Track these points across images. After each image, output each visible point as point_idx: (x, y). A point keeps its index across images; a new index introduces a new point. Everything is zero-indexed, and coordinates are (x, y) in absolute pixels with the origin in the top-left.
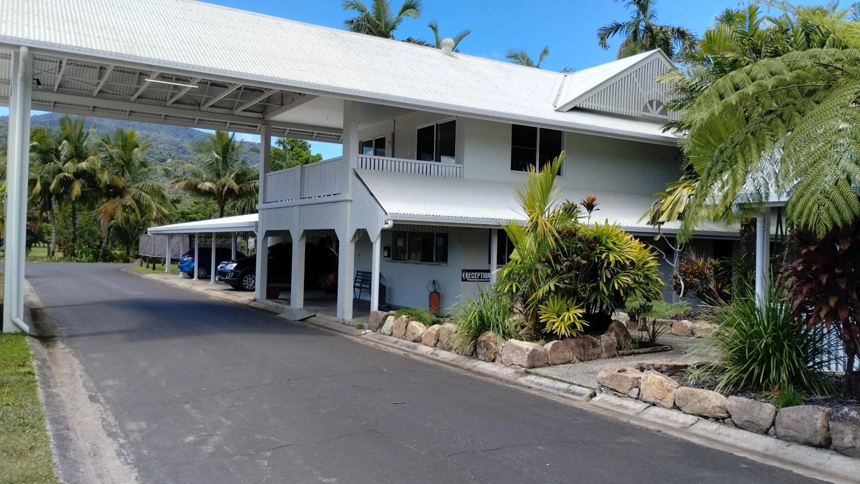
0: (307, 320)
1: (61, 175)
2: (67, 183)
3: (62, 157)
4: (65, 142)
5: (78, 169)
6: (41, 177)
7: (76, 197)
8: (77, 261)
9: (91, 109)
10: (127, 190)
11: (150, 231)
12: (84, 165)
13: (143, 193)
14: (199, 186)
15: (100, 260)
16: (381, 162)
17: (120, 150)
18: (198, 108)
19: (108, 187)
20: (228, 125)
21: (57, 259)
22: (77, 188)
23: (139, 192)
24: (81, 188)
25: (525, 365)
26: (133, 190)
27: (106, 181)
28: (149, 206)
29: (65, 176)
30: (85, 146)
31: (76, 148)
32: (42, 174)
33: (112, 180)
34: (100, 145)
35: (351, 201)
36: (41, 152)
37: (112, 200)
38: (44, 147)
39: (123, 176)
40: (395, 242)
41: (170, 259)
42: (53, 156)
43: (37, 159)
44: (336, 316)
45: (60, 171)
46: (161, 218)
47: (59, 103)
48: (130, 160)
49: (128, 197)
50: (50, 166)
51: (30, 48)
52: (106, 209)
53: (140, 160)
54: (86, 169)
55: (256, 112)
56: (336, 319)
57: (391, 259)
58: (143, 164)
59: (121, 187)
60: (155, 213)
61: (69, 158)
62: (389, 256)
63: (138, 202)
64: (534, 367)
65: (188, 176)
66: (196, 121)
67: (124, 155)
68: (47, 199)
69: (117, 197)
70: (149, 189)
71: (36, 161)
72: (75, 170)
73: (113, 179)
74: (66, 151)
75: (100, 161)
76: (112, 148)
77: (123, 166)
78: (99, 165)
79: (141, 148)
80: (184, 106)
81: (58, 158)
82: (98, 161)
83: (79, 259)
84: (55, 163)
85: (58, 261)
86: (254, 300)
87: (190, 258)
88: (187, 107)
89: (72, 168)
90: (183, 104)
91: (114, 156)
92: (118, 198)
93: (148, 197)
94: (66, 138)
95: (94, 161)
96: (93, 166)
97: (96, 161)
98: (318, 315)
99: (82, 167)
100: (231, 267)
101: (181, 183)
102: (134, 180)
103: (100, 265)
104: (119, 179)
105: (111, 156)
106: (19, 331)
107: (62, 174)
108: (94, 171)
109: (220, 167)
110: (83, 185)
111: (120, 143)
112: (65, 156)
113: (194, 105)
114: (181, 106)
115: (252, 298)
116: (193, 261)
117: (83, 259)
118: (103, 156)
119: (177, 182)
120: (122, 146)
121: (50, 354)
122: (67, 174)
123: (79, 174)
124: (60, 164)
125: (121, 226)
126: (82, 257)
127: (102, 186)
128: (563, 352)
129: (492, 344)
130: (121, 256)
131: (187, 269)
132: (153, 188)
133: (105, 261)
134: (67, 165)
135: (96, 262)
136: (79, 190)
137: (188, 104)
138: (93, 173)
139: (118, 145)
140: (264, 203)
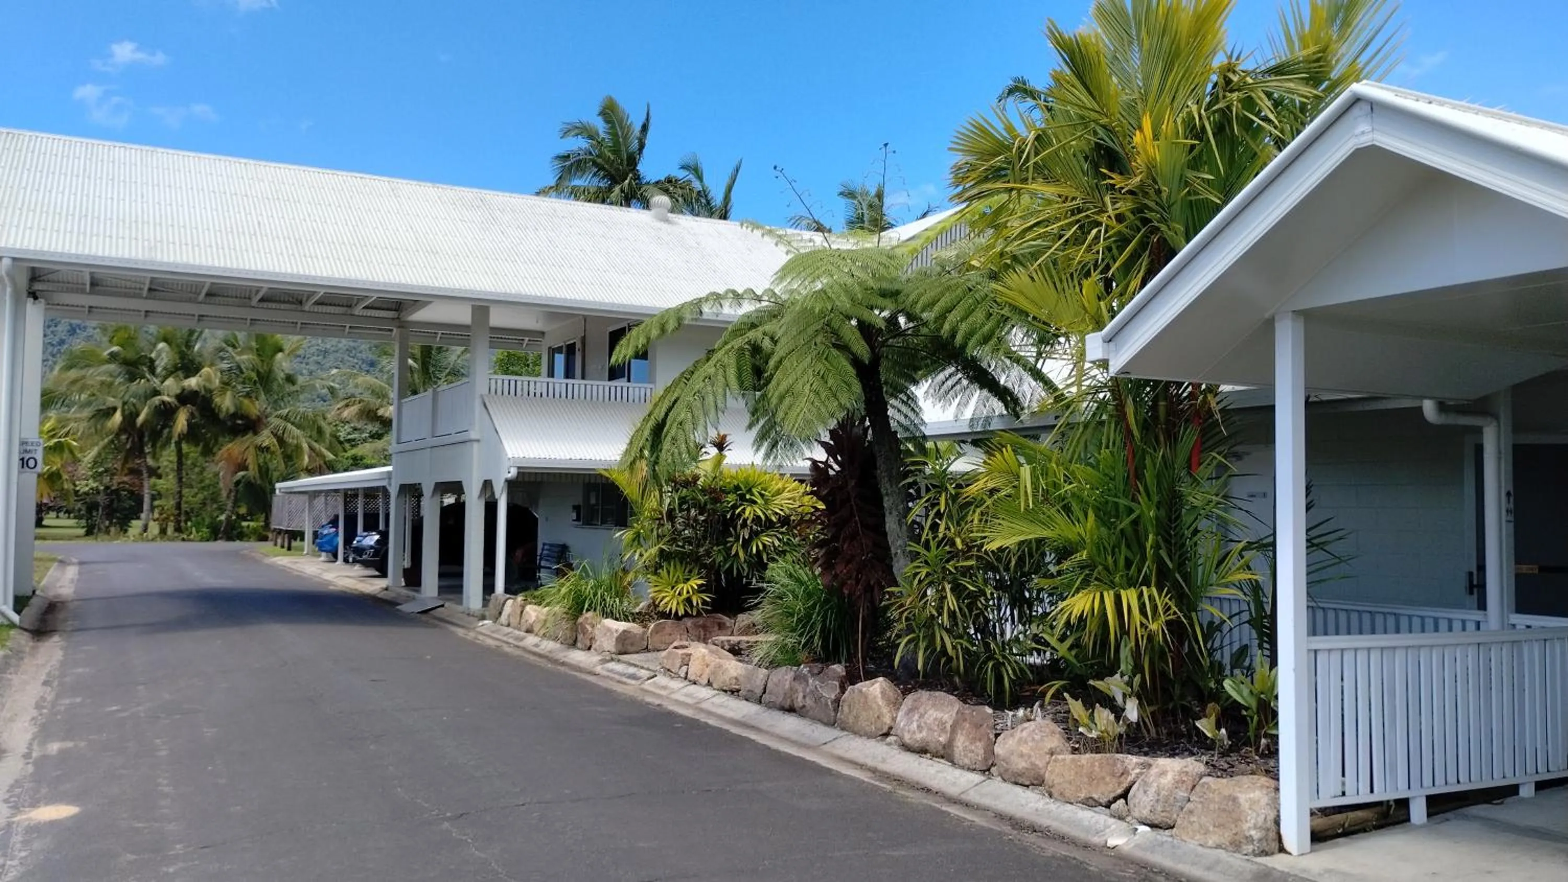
0: (432, 612)
1: (156, 400)
2: (166, 413)
3: (159, 370)
4: (162, 345)
5: (183, 390)
6: (125, 403)
7: (179, 435)
8: (183, 540)
9: (143, 313)
10: (265, 421)
11: (280, 489)
12: (193, 382)
13: (289, 426)
14: (380, 412)
15: (221, 538)
16: (513, 383)
17: (255, 357)
18: (299, 307)
19: (234, 416)
20: (347, 329)
21: (150, 537)
22: (181, 422)
23: (283, 423)
24: (188, 420)
25: (613, 650)
26: (274, 421)
27: (228, 409)
28: (298, 447)
29: (163, 402)
30: (198, 352)
31: (183, 356)
32: (126, 398)
33: (238, 407)
34: (222, 350)
35: (478, 441)
36: (126, 363)
37: (239, 440)
38: (130, 355)
39: (257, 399)
40: (587, 498)
41: (311, 533)
42: (145, 369)
43: (119, 375)
44: (460, 602)
45: (156, 393)
46: (320, 466)
47: (96, 308)
48: (270, 371)
49: (266, 432)
50: (140, 386)
51: (14, 259)
52: (230, 454)
53: (287, 372)
54: (196, 388)
55: (388, 309)
56: (460, 608)
57: (581, 523)
58: (290, 379)
59: (254, 417)
60: (306, 459)
61: (171, 372)
62: (578, 519)
63: (281, 441)
64: (625, 653)
65: (367, 397)
66: (299, 325)
67: (260, 364)
68: (136, 439)
69: (247, 434)
70: (298, 418)
71: (117, 377)
72: (178, 391)
73: (241, 402)
74: (165, 360)
75: (219, 374)
76: (240, 354)
77: (255, 382)
78: (217, 381)
79: (287, 352)
80: (274, 305)
81: (152, 370)
82: (215, 375)
83: (185, 536)
84: (148, 380)
85: (153, 540)
86: (386, 589)
87: (334, 530)
88: (283, 306)
89: (175, 387)
90: (275, 301)
91: (243, 366)
92: (250, 435)
93: (296, 432)
94: (165, 340)
95: (209, 375)
96: (207, 385)
97: (213, 376)
98: (447, 605)
99: (190, 386)
100: (371, 540)
101: (352, 408)
102: (276, 405)
103: (221, 545)
104: (251, 406)
105: (239, 367)
106: (6, 623)
107: (159, 397)
108: (210, 391)
109: (417, 381)
110: (192, 414)
111: (254, 344)
112: (165, 369)
113: (293, 303)
114: (270, 305)
115: (384, 586)
116: (337, 534)
117: (192, 537)
118: (225, 366)
119: (347, 406)
120: (257, 350)
121: (33, 648)
122: (166, 398)
123: (185, 398)
124: (156, 382)
125: (253, 481)
126: (191, 533)
127: (222, 416)
128: (670, 635)
129: (588, 627)
130: (255, 531)
131: (329, 548)
132: (304, 417)
133: (230, 538)
134: (167, 383)
135: (216, 540)
136: (185, 423)
137: (284, 302)
138: (208, 395)
139: (251, 349)
140: (398, 443)
